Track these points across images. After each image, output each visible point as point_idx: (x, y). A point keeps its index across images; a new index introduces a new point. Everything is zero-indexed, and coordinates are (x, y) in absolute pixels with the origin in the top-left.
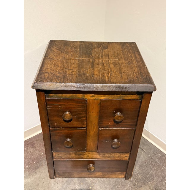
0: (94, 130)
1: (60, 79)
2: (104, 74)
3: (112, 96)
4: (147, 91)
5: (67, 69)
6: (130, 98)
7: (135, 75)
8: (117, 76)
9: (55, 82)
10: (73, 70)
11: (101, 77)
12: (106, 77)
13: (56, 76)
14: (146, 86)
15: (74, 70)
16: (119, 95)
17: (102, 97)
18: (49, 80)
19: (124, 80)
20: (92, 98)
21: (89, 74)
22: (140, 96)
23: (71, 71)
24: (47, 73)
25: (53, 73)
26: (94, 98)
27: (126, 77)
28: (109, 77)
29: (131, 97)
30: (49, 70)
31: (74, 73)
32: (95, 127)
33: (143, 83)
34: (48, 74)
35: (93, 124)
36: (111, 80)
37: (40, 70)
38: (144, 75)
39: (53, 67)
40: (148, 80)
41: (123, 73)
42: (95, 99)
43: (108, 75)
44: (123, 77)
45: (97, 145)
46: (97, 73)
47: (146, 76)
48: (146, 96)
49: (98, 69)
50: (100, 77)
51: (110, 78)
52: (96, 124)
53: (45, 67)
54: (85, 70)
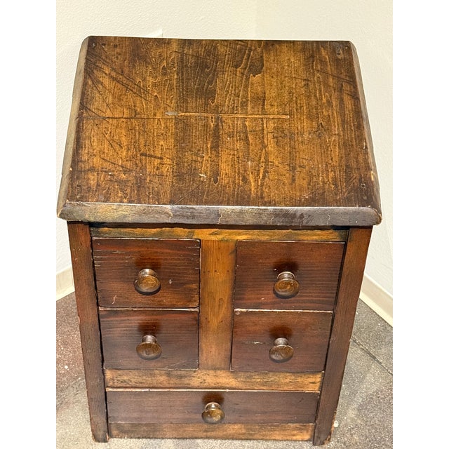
0: (221, 316)
1: (129, 191)
2: (245, 171)
3: (268, 232)
5: (146, 155)
6: (315, 237)
7: (331, 174)
8: (281, 178)
9: (118, 200)
10: (161, 158)
11: (237, 181)
12: (253, 184)
13: (119, 182)
14: (355, 212)
15: (165, 160)
16: (284, 231)
17: (239, 234)
18: (100, 197)
19: (298, 194)
20: (213, 238)
21: (206, 173)
22: (343, 233)
23: (157, 162)
24: (92, 169)
25: (110, 171)
26: (220, 237)
27: (305, 183)
28: (260, 183)
29: (319, 235)
30: (96, 161)
31: (165, 170)
32: (224, 308)
34: (96, 174)
35: (217, 299)
36: (265, 194)
37: (73, 161)
38: (355, 174)
39: (106, 151)
41: (298, 169)
42: (222, 241)
43: (258, 175)
44: (297, 182)
45: (229, 353)
46: (229, 171)
47: (360, 181)
49: (232, 153)
50: (234, 182)
51: (262, 186)
52: (226, 300)
53: (86, 152)
54: (194, 158)
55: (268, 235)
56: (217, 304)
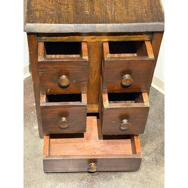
0: (95, 79)
1: (54, 18)
2: (106, 9)
3: (117, 37)
4: (157, 30)
5: (61, 4)
6: (138, 39)
7: (144, 10)
8: (122, 12)
9: (50, 22)
10: (68, 5)
11: (103, 14)
12: (110, 15)
13: (50, 15)
14: (156, 25)
15: (69, 6)
16: (124, 36)
17: (104, 38)
18: (42, 21)
19: (131, 18)
20: (93, 41)
21: (89, 11)
22: (150, 36)
23: (66, 7)
24: (37, 10)
25: (45, 10)
26: (95, 40)
27: (133, 14)
28: (113, 14)
29: (140, 38)
30: (38, 7)
31: (70, 10)
32: (96, 75)
33: (153, 21)
34: (39, 12)
35: (94, 71)
36: (116, 19)
37: (28, 7)
38: (155, 9)
39: (42, 3)
40: (160, 17)
41: (130, 8)
42: (96, 42)
43: (112, 11)
44: (130, 13)
45: (98, 96)
46: (99, 9)
47: (158, 12)
48: (156, 36)
49: (99, 2)
50: (101, 14)
51: (114, 15)
52: (97, 71)
53: (33, 3)
54: (82, 5)
55: (117, 39)
56: (93, 73)
